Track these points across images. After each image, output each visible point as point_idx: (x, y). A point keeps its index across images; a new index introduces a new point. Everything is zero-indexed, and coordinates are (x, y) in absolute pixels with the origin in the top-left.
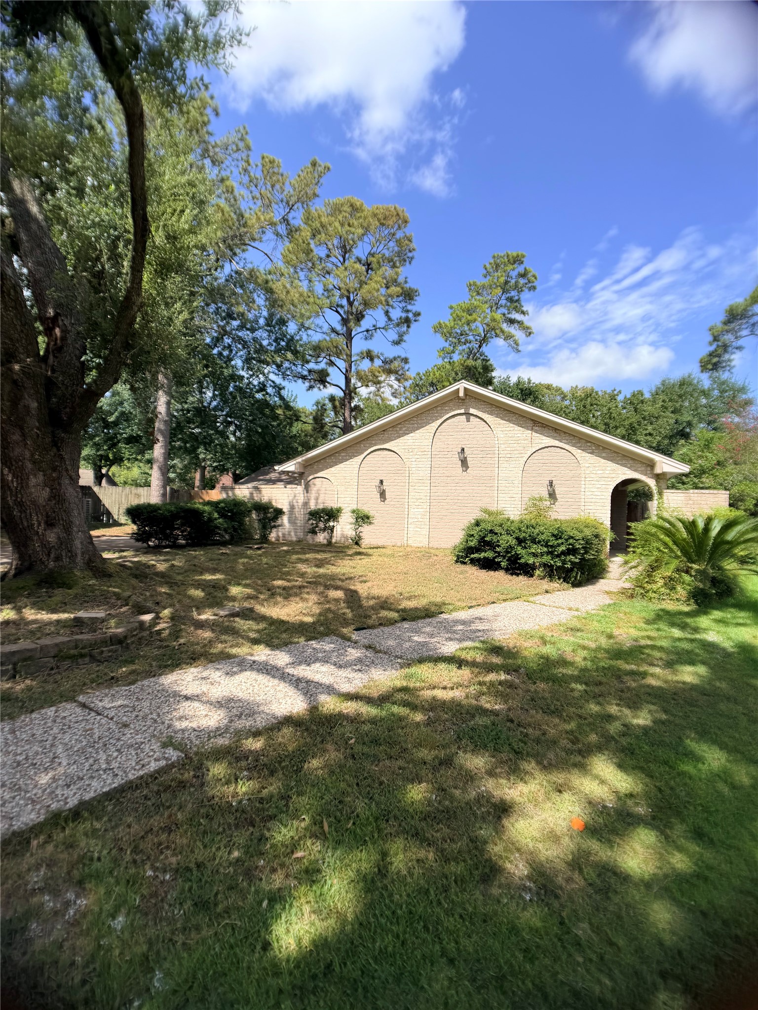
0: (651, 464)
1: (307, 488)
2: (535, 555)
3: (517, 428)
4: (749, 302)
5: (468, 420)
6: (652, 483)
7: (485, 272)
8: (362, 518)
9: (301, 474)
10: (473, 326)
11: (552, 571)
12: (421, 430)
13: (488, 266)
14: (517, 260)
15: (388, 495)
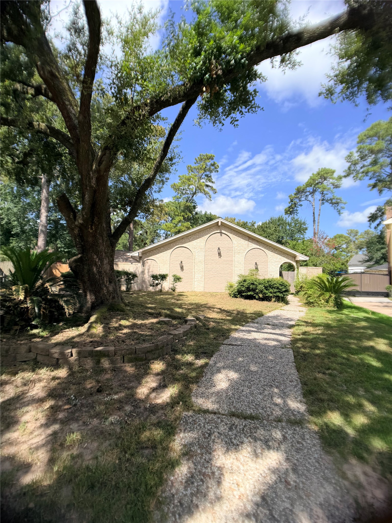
0: (294, 257)
1: (143, 264)
2: (271, 292)
3: (242, 240)
4: (305, 186)
5: (221, 236)
6: (294, 264)
7: (196, 161)
8: (177, 279)
9: (140, 258)
10: (191, 187)
11: (279, 299)
12: (200, 239)
13: (197, 159)
14: (211, 158)
15: (184, 268)
